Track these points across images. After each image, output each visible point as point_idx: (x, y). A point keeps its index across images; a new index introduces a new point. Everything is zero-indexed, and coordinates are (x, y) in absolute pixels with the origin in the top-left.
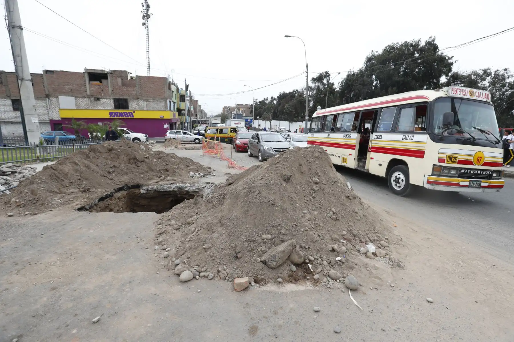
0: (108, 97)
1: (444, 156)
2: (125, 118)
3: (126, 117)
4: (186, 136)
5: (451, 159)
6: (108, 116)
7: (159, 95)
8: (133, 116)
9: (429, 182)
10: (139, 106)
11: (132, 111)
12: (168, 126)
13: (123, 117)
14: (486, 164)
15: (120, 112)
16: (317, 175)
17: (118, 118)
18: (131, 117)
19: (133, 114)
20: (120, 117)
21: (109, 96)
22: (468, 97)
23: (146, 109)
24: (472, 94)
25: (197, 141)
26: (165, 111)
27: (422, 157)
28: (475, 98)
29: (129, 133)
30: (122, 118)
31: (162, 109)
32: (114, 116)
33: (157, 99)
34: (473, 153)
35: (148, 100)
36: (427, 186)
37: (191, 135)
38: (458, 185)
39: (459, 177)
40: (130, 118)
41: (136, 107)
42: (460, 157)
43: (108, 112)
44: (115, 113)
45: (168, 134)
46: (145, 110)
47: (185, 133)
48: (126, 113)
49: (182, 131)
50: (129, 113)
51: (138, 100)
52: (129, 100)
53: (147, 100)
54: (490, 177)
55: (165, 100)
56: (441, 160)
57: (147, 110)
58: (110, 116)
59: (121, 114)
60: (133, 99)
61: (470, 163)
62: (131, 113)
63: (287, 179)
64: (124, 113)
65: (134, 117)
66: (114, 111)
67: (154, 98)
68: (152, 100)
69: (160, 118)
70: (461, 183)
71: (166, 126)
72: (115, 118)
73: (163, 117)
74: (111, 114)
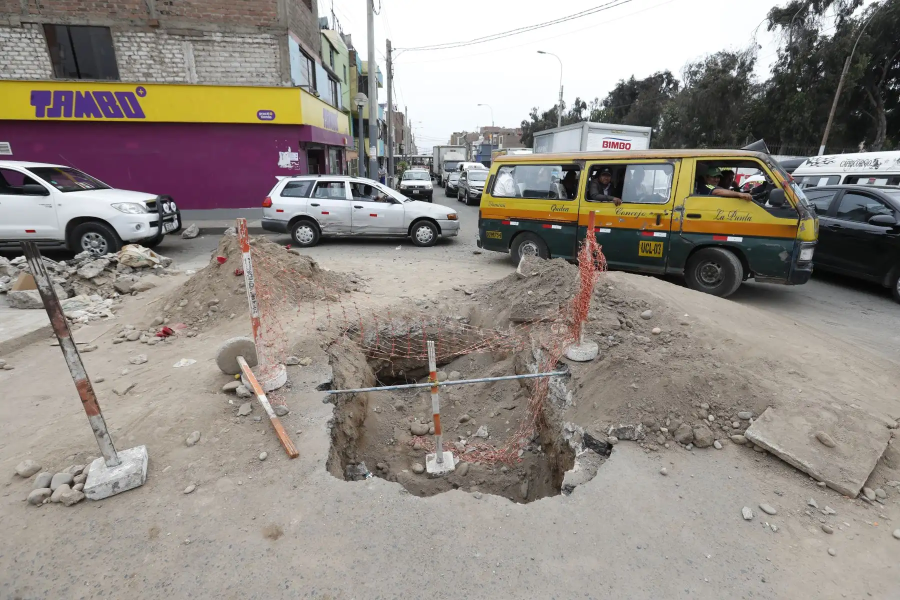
0: (16, 19)
2: (104, 119)
3: (108, 114)
4: (369, 206)
6: (28, 113)
7: (252, 12)
8: (140, 114)
10: (162, 63)
11: (132, 89)
12: (295, 156)
13: (98, 115)
15: (78, 93)
17: (73, 118)
18: (129, 115)
19: (138, 98)
20: (85, 118)
21: (22, 12)
23: (196, 80)
25: (424, 233)
26: (283, 88)
29: (45, 193)
30: (93, 118)
31: (269, 80)
32: (54, 112)
33: (242, 30)
35: (201, 34)
37: (393, 201)
40: (126, 119)
41: (150, 67)
43: (25, 92)
44: (58, 94)
45: (275, 195)
46: (192, 85)
47: (363, 192)
48: (108, 94)
49: (347, 180)
50: (120, 95)
51: (158, 37)
52: (115, 34)
53: (195, 36)
55: (276, 37)
57: (200, 85)
58: (39, 113)
59: (85, 104)
60: (134, 26)
62: (130, 95)
64: (98, 95)
65: (144, 117)
66: (52, 88)
67: (228, 26)
68: (217, 37)
69: (257, 121)
71: (287, 158)
72: (62, 118)
73: (274, 116)
74: (38, 99)
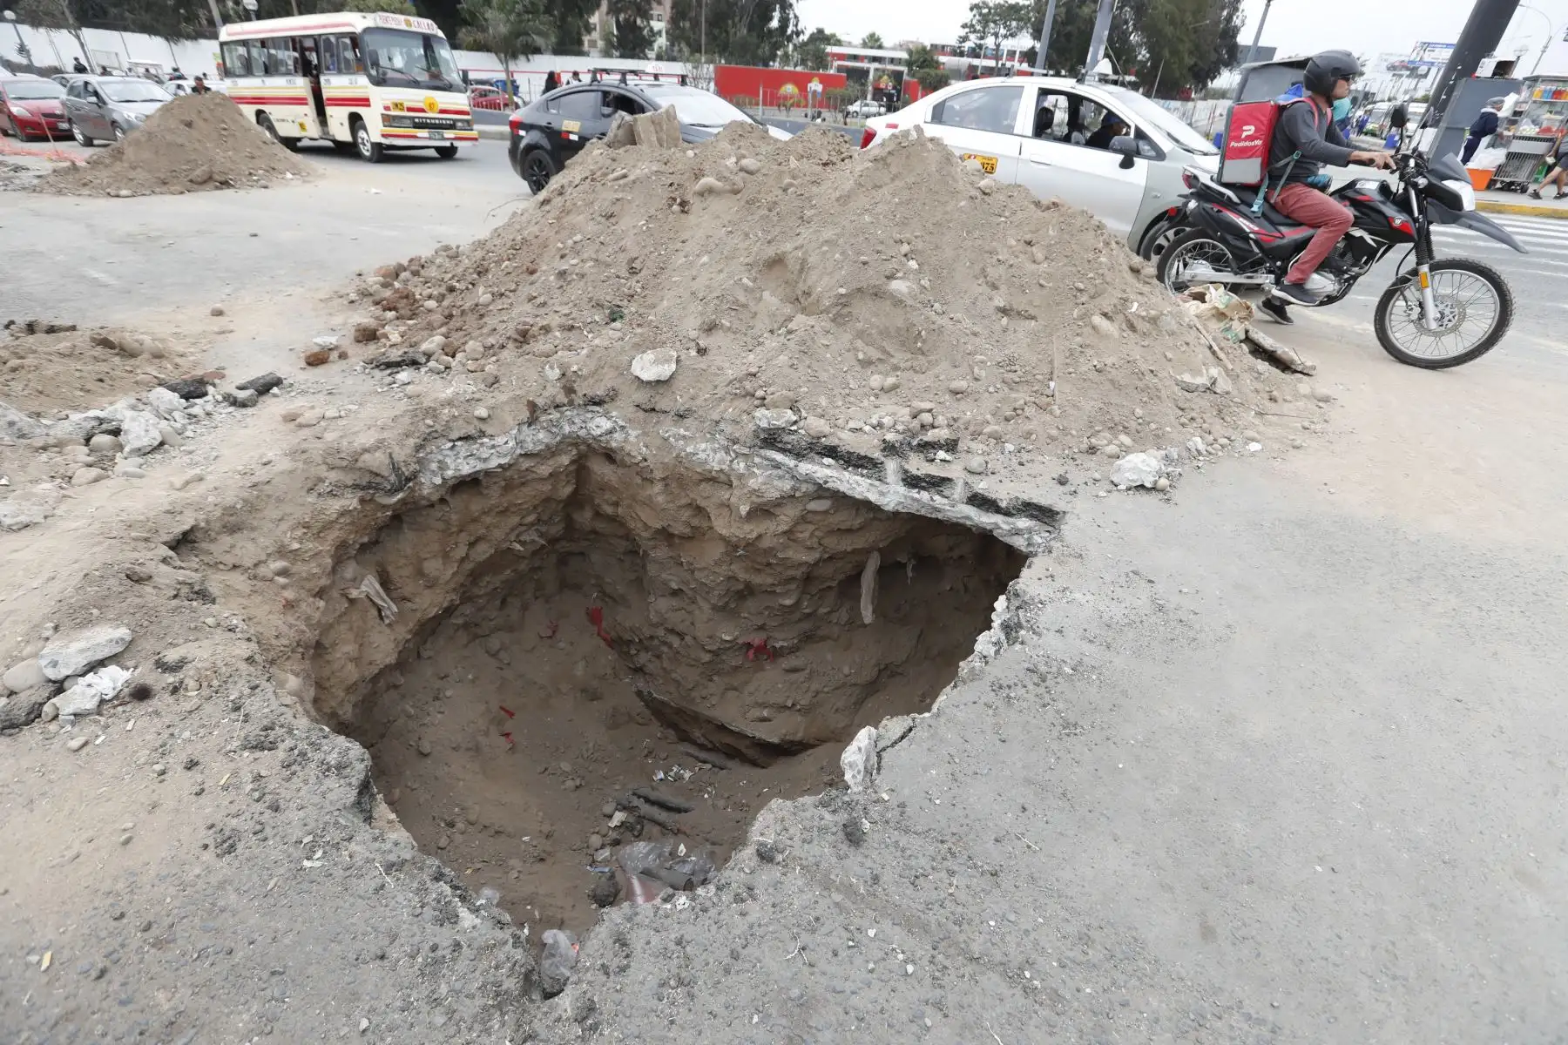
1: (389, 103)
5: (397, 106)
9: (383, 136)
14: (443, 111)
16: (224, 122)
22: (403, 27)
24: (408, 23)
27: (369, 106)
28: (413, 29)
34: (422, 98)
36: (384, 141)
38: (415, 137)
39: (414, 127)
42: (407, 104)
54: (452, 127)
56: (387, 108)
61: (422, 110)
63: (189, 125)
70: (419, 135)
